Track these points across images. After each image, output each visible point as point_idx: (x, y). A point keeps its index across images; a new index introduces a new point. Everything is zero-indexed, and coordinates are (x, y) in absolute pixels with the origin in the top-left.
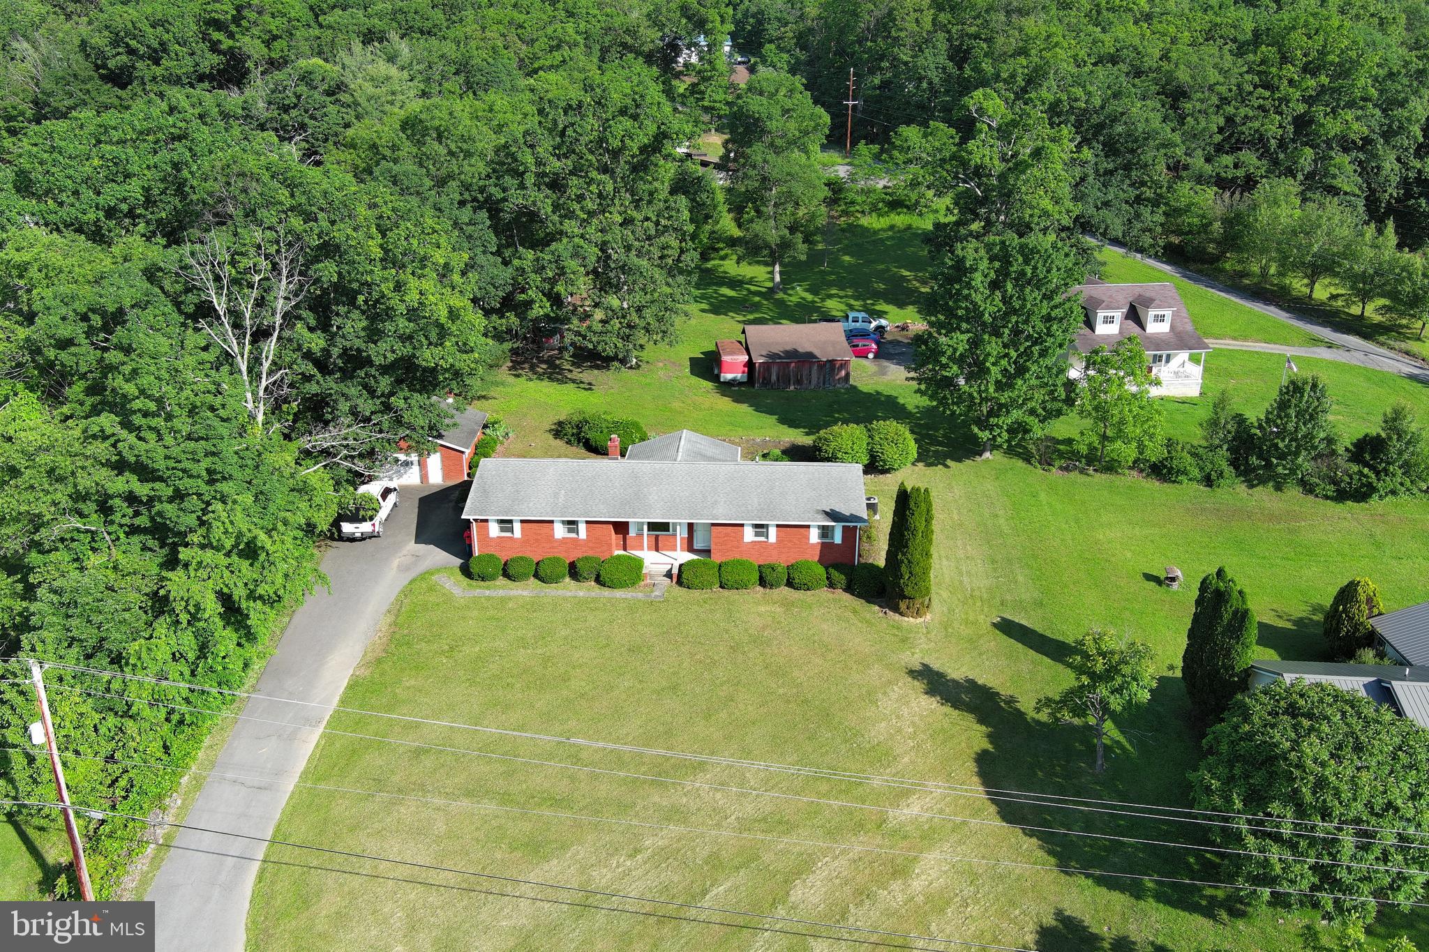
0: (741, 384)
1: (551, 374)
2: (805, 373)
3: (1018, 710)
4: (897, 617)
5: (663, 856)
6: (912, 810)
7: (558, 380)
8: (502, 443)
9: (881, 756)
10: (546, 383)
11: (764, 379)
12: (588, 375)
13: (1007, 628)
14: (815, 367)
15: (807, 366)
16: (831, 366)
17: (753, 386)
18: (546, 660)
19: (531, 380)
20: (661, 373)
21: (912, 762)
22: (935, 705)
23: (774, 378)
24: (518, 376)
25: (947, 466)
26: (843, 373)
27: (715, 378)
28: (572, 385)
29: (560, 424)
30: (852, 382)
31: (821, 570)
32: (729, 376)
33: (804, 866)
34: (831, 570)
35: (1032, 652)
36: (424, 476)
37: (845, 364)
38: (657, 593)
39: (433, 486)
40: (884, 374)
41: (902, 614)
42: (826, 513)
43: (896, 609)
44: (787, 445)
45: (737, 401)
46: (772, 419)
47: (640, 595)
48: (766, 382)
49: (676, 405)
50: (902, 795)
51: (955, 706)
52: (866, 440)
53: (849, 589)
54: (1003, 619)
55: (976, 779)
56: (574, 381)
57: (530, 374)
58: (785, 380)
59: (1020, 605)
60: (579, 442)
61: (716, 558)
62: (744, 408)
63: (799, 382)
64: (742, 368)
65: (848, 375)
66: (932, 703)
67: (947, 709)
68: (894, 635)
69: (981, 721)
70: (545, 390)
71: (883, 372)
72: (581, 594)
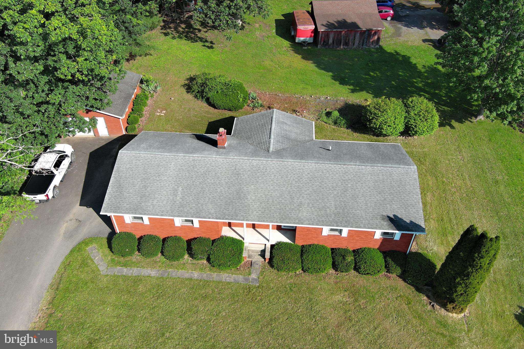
0: (309, 44)
1: (187, 33)
2: (351, 38)
4: (443, 311)
7: (192, 38)
8: (152, 96)
10: (184, 41)
11: (324, 42)
12: (210, 35)
14: (358, 34)
15: (353, 33)
16: (369, 33)
17: (317, 46)
19: (174, 38)
20: (258, 33)
23: (331, 41)
24: (166, 34)
26: (376, 37)
27: (292, 39)
28: (200, 44)
29: (192, 79)
30: (381, 43)
31: (380, 259)
32: (302, 39)
34: (389, 260)
36: (96, 132)
37: (377, 32)
38: (254, 276)
39: (102, 139)
40: (399, 35)
41: (447, 310)
42: (390, 219)
43: (444, 306)
44: (342, 104)
45: (305, 58)
47: (241, 277)
48: (326, 43)
49: (267, 63)
52: (404, 114)
53: (403, 276)
56: (201, 39)
57: (174, 33)
58: (338, 42)
60: (203, 97)
61: (300, 242)
63: (346, 44)
64: (309, 34)
65: (379, 39)
70: (183, 47)
72: (196, 275)
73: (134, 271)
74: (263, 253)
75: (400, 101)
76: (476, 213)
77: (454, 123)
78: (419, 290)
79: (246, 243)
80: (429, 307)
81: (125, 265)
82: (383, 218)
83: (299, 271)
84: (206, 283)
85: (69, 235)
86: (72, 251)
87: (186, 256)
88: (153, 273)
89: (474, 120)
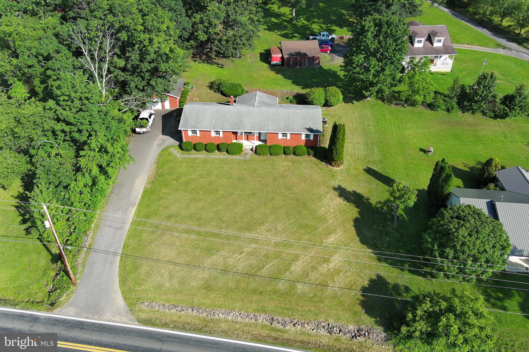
0: (279, 65)
1: (208, 60)
2: (303, 61)
3: (369, 203)
4: (331, 167)
5: (250, 254)
6: (332, 239)
7: (210, 63)
8: (191, 91)
9: (322, 220)
10: (206, 64)
11: (288, 64)
12: (221, 61)
13: (369, 171)
14: (307, 59)
15: (304, 59)
16: (313, 59)
17: (284, 66)
18: (210, 183)
19: (200, 63)
20: (249, 60)
21: (333, 222)
22: (342, 201)
23: (291, 63)
24: (195, 61)
25: (353, 103)
26: (317, 61)
27: (269, 63)
28: (216, 66)
29: (212, 83)
30: (321, 64)
31: (305, 149)
32: (275, 62)
33: (296, 258)
34: (309, 149)
35: (377, 181)
36: (163, 106)
37: (318, 58)
38: (248, 157)
39: (167, 110)
40: (333, 61)
41: (333, 166)
42: (308, 129)
43: (331, 164)
44: (295, 94)
45: (277, 73)
46: (290, 82)
47: (242, 158)
48: (288, 65)
49: (255, 75)
50: (328, 233)
51: (348, 201)
52: (324, 94)
53: (315, 156)
54: (368, 167)
55: (353, 228)
56: (216, 63)
57: (199, 60)
58: (295, 64)
59: (374, 162)
60: (219, 91)
61: (269, 144)
62: (280, 76)
63: (301, 65)
64: (279, 59)
65: (319, 62)
66: (340, 201)
67: (345, 202)
68: (330, 174)
69: (357, 207)
70: (206, 68)
71: (332, 60)
72: (221, 157)
73: (193, 156)
74: (252, 150)
75: (323, 88)
76: (355, 136)
77: (354, 102)
78: (321, 161)
79: (244, 145)
80: (326, 166)
81: (189, 154)
82: (305, 128)
83: (268, 155)
84: (226, 159)
85: (160, 145)
86: (162, 151)
87: (216, 151)
88: (202, 156)
89: (365, 100)
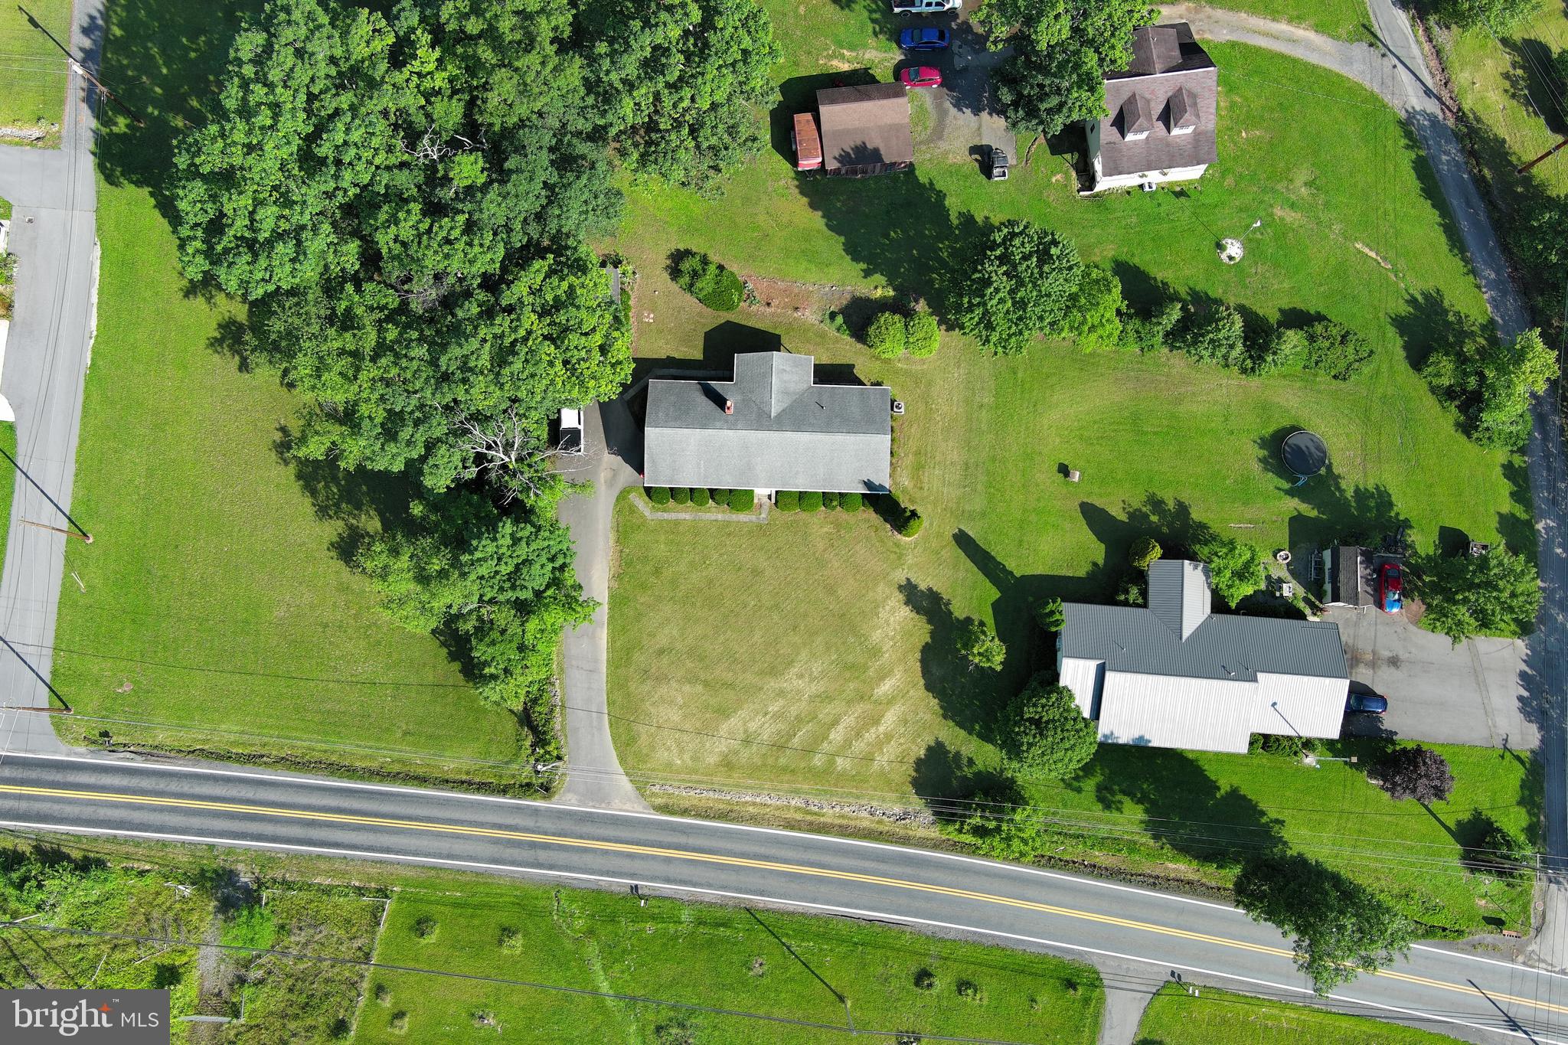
0: (815, 177)
3: (949, 611)
4: (899, 536)
6: (886, 688)
8: (632, 290)
9: (875, 652)
17: (826, 175)
18: (710, 582)
21: (890, 656)
22: (908, 612)
25: (961, 328)
27: (793, 161)
29: (675, 256)
31: (859, 499)
32: (806, 165)
35: (970, 564)
38: (764, 514)
40: (942, 134)
41: (902, 534)
42: (864, 483)
43: (899, 530)
44: (850, 298)
46: (840, 244)
47: (754, 518)
50: (882, 678)
51: (918, 613)
54: (960, 530)
55: (918, 664)
59: (971, 517)
62: (816, 220)
66: (905, 612)
67: (913, 615)
68: (896, 553)
69: (929, 622)
71: (940, 129)
73: (673, 516)
74: (769, 497)
78: (886, 520)
79: (756, 492)
80: (890, 534)
81: (664, 511)
82: (861, 483)
83: (798, 510)
85: (610, 484)
86: (618, 501)
87: (710, 501)
88: (688, 516)
